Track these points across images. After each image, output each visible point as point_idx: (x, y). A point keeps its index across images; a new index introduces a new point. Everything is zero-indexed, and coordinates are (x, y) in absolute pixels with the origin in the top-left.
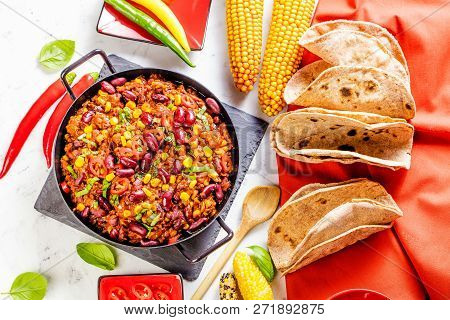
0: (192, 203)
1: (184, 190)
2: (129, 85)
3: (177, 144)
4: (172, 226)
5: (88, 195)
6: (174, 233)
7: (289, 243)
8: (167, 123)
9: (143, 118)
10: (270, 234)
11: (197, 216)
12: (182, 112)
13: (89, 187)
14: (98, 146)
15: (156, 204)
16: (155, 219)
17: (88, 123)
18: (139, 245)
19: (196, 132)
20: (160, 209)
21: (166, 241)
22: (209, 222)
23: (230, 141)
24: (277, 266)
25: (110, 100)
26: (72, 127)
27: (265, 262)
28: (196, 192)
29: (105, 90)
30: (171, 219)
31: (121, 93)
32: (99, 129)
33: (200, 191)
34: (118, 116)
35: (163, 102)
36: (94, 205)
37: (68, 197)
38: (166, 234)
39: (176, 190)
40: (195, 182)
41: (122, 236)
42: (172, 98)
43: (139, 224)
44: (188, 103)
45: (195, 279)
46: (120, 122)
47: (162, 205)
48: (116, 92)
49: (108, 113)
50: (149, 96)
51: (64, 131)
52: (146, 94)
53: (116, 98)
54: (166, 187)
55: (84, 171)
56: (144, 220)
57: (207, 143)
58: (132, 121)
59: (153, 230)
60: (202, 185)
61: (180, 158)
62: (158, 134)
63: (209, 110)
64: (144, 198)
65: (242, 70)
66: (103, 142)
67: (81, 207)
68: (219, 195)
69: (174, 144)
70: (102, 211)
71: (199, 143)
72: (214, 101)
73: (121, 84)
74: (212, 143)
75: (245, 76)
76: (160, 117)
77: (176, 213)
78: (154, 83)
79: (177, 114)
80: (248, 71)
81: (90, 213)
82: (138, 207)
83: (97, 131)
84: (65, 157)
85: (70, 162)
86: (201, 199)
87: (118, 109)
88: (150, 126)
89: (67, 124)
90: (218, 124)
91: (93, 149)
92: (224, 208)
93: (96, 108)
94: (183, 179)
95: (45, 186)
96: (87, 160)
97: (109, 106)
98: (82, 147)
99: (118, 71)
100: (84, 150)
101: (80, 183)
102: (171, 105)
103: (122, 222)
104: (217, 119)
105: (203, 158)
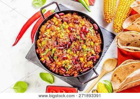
0: (84, 62)
1: (82, 57)
2: (65, 16)
3: (81, 40)
4: (76, 70)
5: (46, 55)
6: (76, 72)
7: (119, 81)
8: (78, 31)
9: (69, 29)
10: (112, 77)
11: (86, 67)
12: (84, 28)
13: (47, 52)
14: (51, 37)
15: (71, 61)
16: (70, 67)
17: (49, 28)
18: (63, 75)
19: (88, 36)
20: (72, 63)
21: (73, 75)
22: (90, 69)
23: (101, 40)
24: (114, 89)
25: (58, 21)
26: (43, 29)
27: (109, 87)
28: (86, 58)
29: (56, 17)
30: (76, 67)
31: (62, 18)
32: (52, 31)
33: (88, 58)
34: (60, 27)
35: (77, 23)
36: (48, 59)
37: (38, 55)
38: (73, 73)
39: (79, 57)
40: (86, 54)
41: (57, 72)
42: (81, 22)
43: (64, 68)
44: (86, 25)
45: (83, 90)
46: (61, 29)
47: (73, 62)
48: (60, 18)
49: (56, 25)
50: (72, 21)
51: (39, 30)
52: (71, 20)
53: (60, 20)
54: (75, 55)
55: (45, 46)
56: (66, 66)
57: (92, 40)
58: (65, 29)
59: (68, 71)
60: (89, 56)
61: (82, 45)
62: (74, 35)
63: (94, 28)
64: (67, 58)
65: (108, 14)
66: (53, 36)
67: (43, 59)
68: (95, 60)
70: (50, 61)
71: (89, 40)
72: (96, 25)
73: (62, 15)
74: (94, 40)
75: (109, 17)
76: (76, 29)
77: (78, 65)
78: (74, 16)
79: (82, 28)
80: (110, 15)
81: (46, 62)
82: (64, 62)
83: (51, 32)
84: (39, 40)
85: (40, 42)
86: (88, 61)
87: (60, 24)
88: (71, 32)
89: (41, 28)
90: (97, 34)
92: (96, 65)
93: (52, 23)
94: (82, 53)
95: (30, 50)
96: (47, 42)
97: (57, 23)
98: (45, 37)
99: (61, 10)
100: (46, 38)
101: (43, 50)
102: (80, 25)
103: (57, 66)
104: (97, 32)
105: (90, 46)
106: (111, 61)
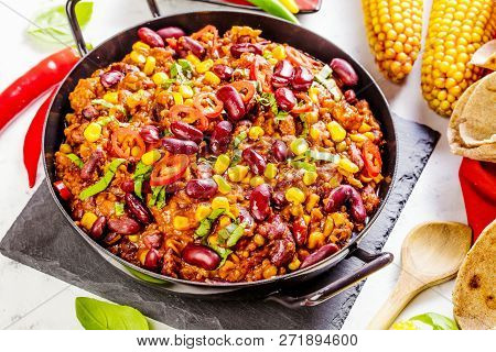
0: (307, 218)
1: (295, 184)
3: (280, 109)
4: (268, 257)
5: (106, 193)
6: (273, 270)
9: (216, 70)
10: (460, 289)
11: (317, 244)
13: (108, 177)
14: (130, 115)
16: (234, 233)
19: (314, 97)
20: (246, 215)
23: (376, 126)
25: (154, 54)
28: (315, 198)
29: (146, 41)
30: (267, 239)
32: (133, 91)
33: (322, 197)
34: (168, 71)
36: (118, 209)
41: (167, 267)
43: (204, 247)
46: (173, 78)
48: (166, 45)
50: (226, 50)
52: (220, 48)
53: (166, 51)
55: (100, 149)
58: (195, 76)
60: (327, 185)
61: (285, 138)
65: (392, 33)
66: (138, 108)
67: (89, 220)
68: (359, 211)
69: (274, 109)
70: (131, 222)
71: (321, 117)
72: (345, 63)
80: (402, 36)
81: (106, 228)
82: (202, 210)
86: (326, 212)
88: (228, 80)
89: (71, 90)
91: (121, 119)
93: (128, 67)
96: (107, 132)
97: (152, 62)
98: (98, 116)
101: (91, 172)
103: (169, 244)
104: (352, 94)
105: (328, 142)
106: (437, 236)
